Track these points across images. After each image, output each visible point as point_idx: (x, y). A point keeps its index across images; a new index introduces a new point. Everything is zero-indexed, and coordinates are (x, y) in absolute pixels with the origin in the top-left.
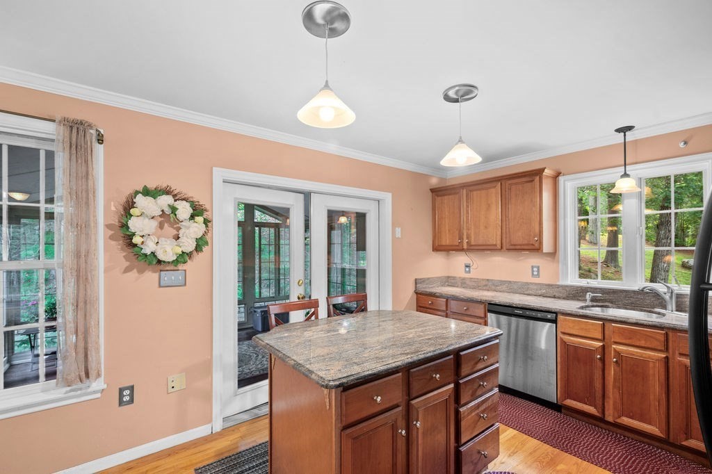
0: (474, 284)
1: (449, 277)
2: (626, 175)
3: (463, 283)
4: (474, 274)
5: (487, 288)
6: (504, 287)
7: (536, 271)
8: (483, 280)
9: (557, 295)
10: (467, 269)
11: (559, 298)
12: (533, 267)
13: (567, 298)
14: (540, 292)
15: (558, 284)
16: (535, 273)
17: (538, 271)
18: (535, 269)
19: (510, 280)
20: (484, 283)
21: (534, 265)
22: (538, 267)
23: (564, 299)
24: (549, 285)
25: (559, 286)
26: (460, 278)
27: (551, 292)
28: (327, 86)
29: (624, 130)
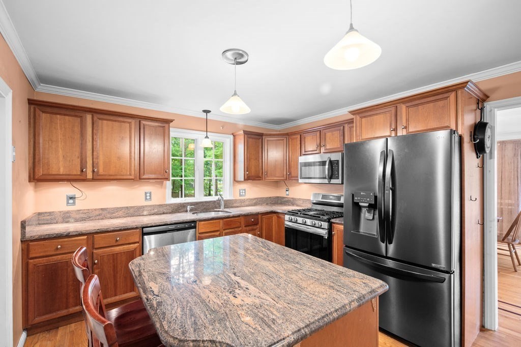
0: (82, 216)
1: (40, 214)
2: (207, 137)
3: (66, 217)
4: (80, 205)
5: (101, 217)
6: (120, 213)
7: (148, 196)
8: (95, 210)
9: (165, 211)
10: (71, 201)
11: (167, 213)
12: (146, 193)
13: (172, 212)
14: (153, 212)
15: (166, 203)
16: (148, 198)
17: (150, 196)
18: (148, 195)
19: (127, 206)
20: (97, 213)
21: (147, 191)
22: (150, 193)
23: (170, 213)
24: (160, 206)
25: (166, 205)
26: (60, 212)
27: (162, 210)
28: (352, 28)
29: (207, 112)
